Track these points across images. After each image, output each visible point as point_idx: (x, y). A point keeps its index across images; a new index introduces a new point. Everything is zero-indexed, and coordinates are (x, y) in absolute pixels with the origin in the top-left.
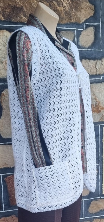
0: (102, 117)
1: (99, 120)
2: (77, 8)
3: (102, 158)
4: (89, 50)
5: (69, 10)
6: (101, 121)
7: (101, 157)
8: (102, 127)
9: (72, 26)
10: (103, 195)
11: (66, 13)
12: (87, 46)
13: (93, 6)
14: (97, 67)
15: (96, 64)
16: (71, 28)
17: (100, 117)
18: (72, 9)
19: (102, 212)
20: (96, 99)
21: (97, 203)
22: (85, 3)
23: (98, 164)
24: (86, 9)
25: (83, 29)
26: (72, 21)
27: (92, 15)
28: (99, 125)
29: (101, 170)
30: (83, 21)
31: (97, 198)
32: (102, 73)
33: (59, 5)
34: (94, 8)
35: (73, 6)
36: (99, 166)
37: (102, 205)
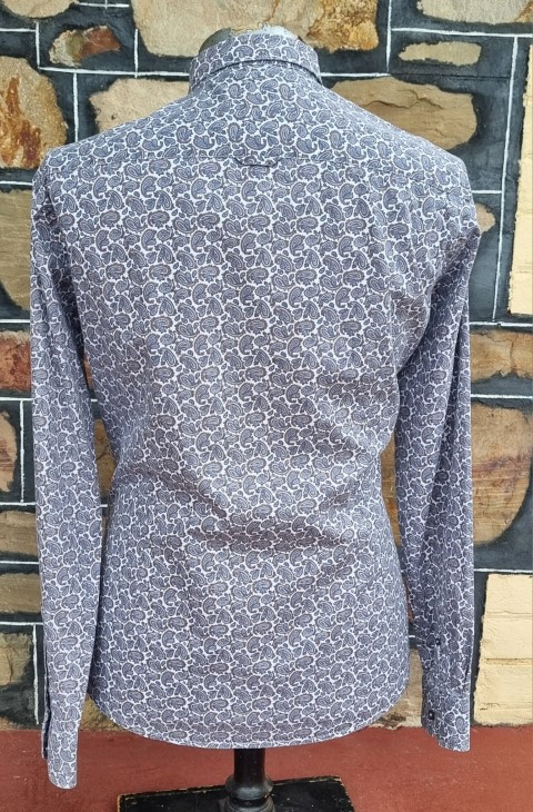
0: (531, 3)
1: (516, 16)
3: (518, 167)
6: (523, 20)
7: (515, 163)
8: (525, 45)
10: (509, 316)
17: (520, 4)
19: (502, 384)
21: (482, 345)
23: (499, 192)
28: (516, 36)
29: (510, 215)
31: (485, 323)
36: (503, 200)
37: (505, 354)
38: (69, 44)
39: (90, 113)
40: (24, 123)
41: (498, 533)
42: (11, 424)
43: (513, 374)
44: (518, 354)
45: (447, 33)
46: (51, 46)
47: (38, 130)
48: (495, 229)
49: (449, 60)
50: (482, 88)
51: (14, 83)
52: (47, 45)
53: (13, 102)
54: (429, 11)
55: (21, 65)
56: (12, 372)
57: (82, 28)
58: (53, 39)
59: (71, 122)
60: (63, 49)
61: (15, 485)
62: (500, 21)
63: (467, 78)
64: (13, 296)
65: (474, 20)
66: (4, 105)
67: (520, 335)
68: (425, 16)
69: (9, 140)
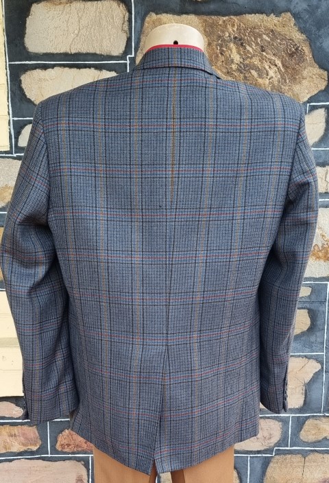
2: (295, 78)
5: (279, 82)
11: (273, 87)
13: (326, 72)
18: (285, 81)
20: (323, 236)
22: (309, 68)
24: (312, 78)
27: (323, 88)
30: (306, 99)
33: (260, 76)
34: (327, 76)
35: (288, 75)
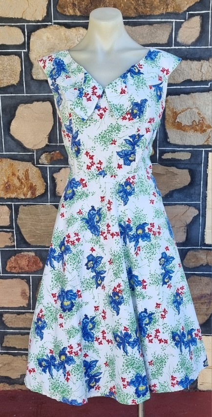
0: (208, 138)
1: (203, 142)
3: (206, 194)
4: (191, 47)
6: (206, 144)
7: (205, 192)
8: (207, 153)
9: (168, 17)
10: (205, 245)
12: (190, 42)
14: (203, 70)
15: (202, 66)
16: (167, 20)
17: (205, 138)
19: (203, 268)
23: (199, 202)
25: (185, 20)
26: (170, 10)
28: (204, 149)
29: (204, 210)
31: (196, 247)
32: (210, 78)
36: (201, 205)
37: (204, 258)
38: (46, 157)
39: (53, 180)
40: (31, 183)
41: (204, 321)
42: (28, 284)
43: (207, 265)
44: (209, 258)
45: (179, 149)
46: (40, 158)
47: (35, 185)
48: (199, 215)
49: (180, 158)
50: (192, 167)
51: (27, 171)
52: (38, 158)
53: (27, 177)
54: (172, 142)
55: (29, 164)
56: (28, 266)
57: (50, 152)
58: (40, 156)
59: (47, 183)
60: (44, 159)
61: (29, 304)
62: (198, 144)
63: (186, 164)
64: (28, 241)
65: (188, 144)
66: (24, 178)
67: (209, 251)
68: (171, 144)
69: (25, 189)
